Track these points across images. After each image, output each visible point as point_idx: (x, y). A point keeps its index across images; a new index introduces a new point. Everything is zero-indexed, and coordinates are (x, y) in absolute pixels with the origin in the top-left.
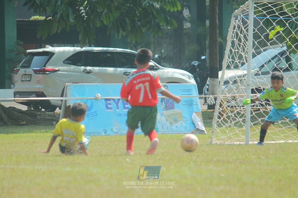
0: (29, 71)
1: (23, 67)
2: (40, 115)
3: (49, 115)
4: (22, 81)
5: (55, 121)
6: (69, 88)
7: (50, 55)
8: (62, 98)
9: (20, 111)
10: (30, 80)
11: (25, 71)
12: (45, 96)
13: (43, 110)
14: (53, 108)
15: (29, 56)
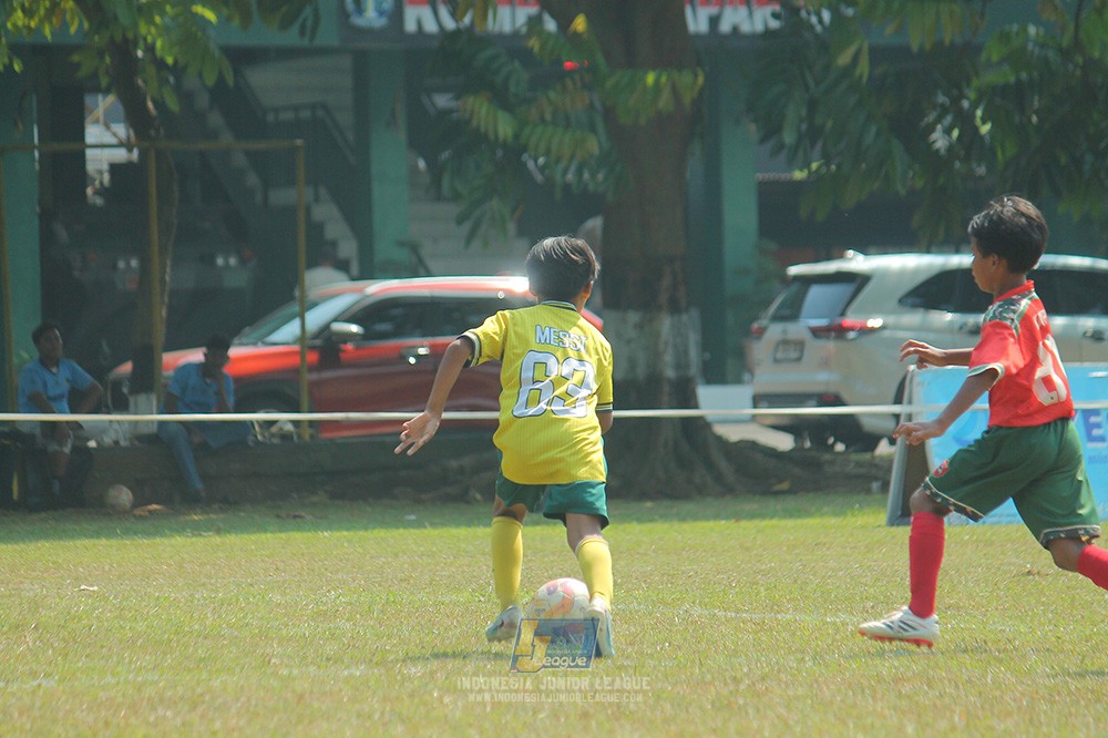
0: (798, 329)
1: (778, 318)
2: (832, 463)
3: (859, 464)
4: (776, 361)
5: (876, 479)
6: (917, 380)
7: (858, 281)
8: (896, 409)
9: (772, 453)
10: (799, 359)
11: (785, 332)
12: (842, 404)
13: (840, 447)
14: (871, 441)
15: (795, 288)
